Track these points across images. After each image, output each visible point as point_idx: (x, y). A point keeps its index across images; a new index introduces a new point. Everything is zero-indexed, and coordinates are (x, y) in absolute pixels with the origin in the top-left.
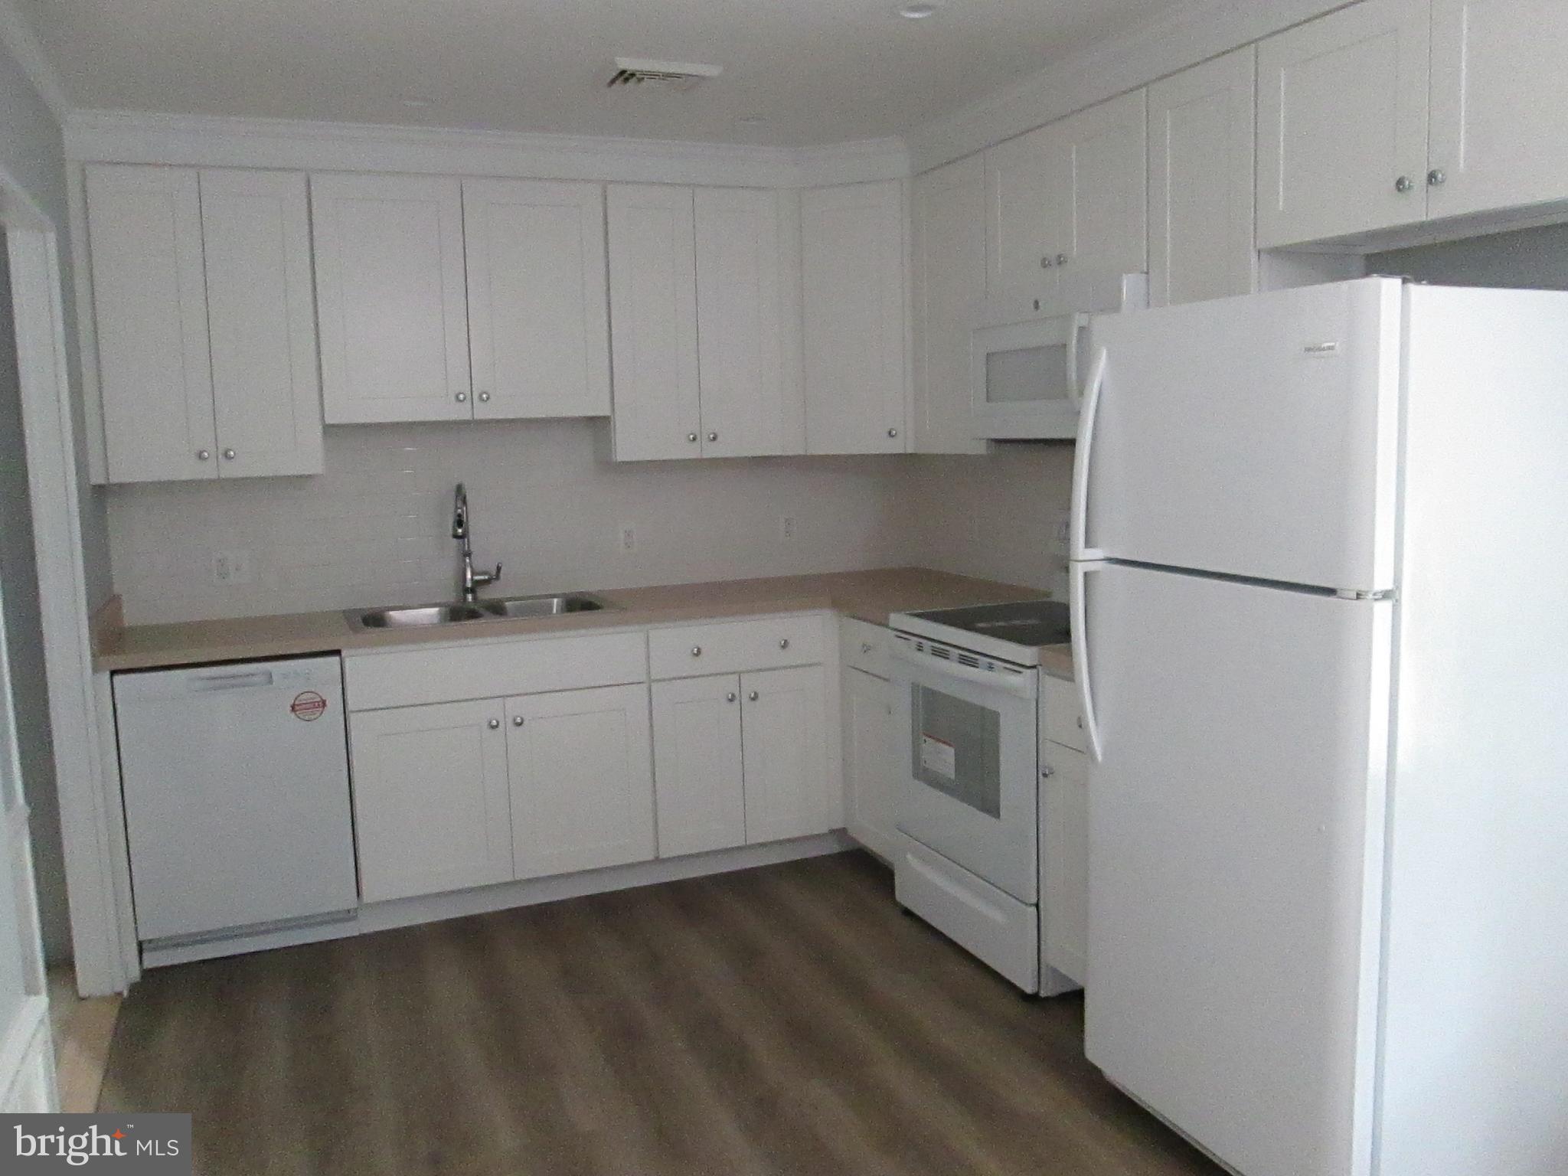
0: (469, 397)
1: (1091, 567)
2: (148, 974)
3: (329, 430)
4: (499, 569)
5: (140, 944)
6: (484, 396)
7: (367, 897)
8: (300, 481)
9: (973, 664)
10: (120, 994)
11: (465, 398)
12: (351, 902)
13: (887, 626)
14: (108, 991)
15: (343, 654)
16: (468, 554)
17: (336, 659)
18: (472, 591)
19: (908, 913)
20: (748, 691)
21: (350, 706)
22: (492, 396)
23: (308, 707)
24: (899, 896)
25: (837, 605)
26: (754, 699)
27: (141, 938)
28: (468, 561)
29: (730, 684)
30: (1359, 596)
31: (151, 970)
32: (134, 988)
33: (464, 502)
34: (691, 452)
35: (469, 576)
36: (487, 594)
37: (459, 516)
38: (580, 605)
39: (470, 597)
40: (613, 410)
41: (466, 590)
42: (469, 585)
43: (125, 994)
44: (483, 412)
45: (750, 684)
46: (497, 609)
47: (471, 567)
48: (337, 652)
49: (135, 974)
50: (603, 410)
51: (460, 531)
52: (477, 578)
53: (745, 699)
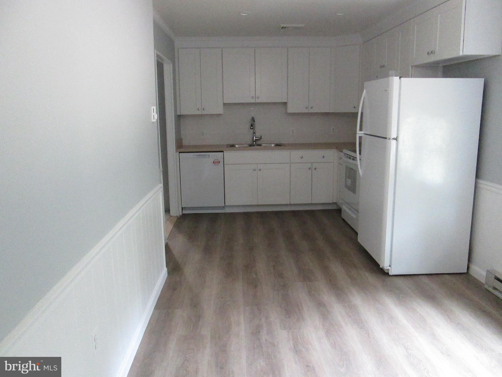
0: (255, 97)
1: (360, 135)
2: (183, 214)
3: (225, 104)
4: (261, 137)
5: (182, 208)
6: (258, 97)
7: (226, 204)
8: (219, 115)
9: (350, 158)
10: (178, 216)
11: (254, 98)
12: (223, 205)
13: (342, 152)
14: (175, 215)
15: (224, 152)
16: (255, 133)
17: (222, 153)
18: (255, 141)
19: (344, 220)
20: (314, 167)
21: (225, 163)
22: (260, 97)
23: (216, 162)
24: (342, 216)
25: (337, 148)
26: (315, 169)
27: (182, 207)
28: (254, 134)
29: (310, 165)
30: (389, 139)
31: (184, 214)
32: (180, 216)
33: (254, 121)
34: (306, 111)
35: (254, 138)
36: (258, 143)
37: (252, 124)
38: (278, 145)
39: (254, 143)
40: (288, 100)
41: (254, 141)
42: (254, 140)
43: (179, 217)
44: (258, 101)
45: (314, 165)
46: (260, 145)
47: (255, 136)
48: (223, 152)
49: (181, 214)
50: (286, 101)
51: (252, 127)
52: (256, 139)
53: (313, 169)
